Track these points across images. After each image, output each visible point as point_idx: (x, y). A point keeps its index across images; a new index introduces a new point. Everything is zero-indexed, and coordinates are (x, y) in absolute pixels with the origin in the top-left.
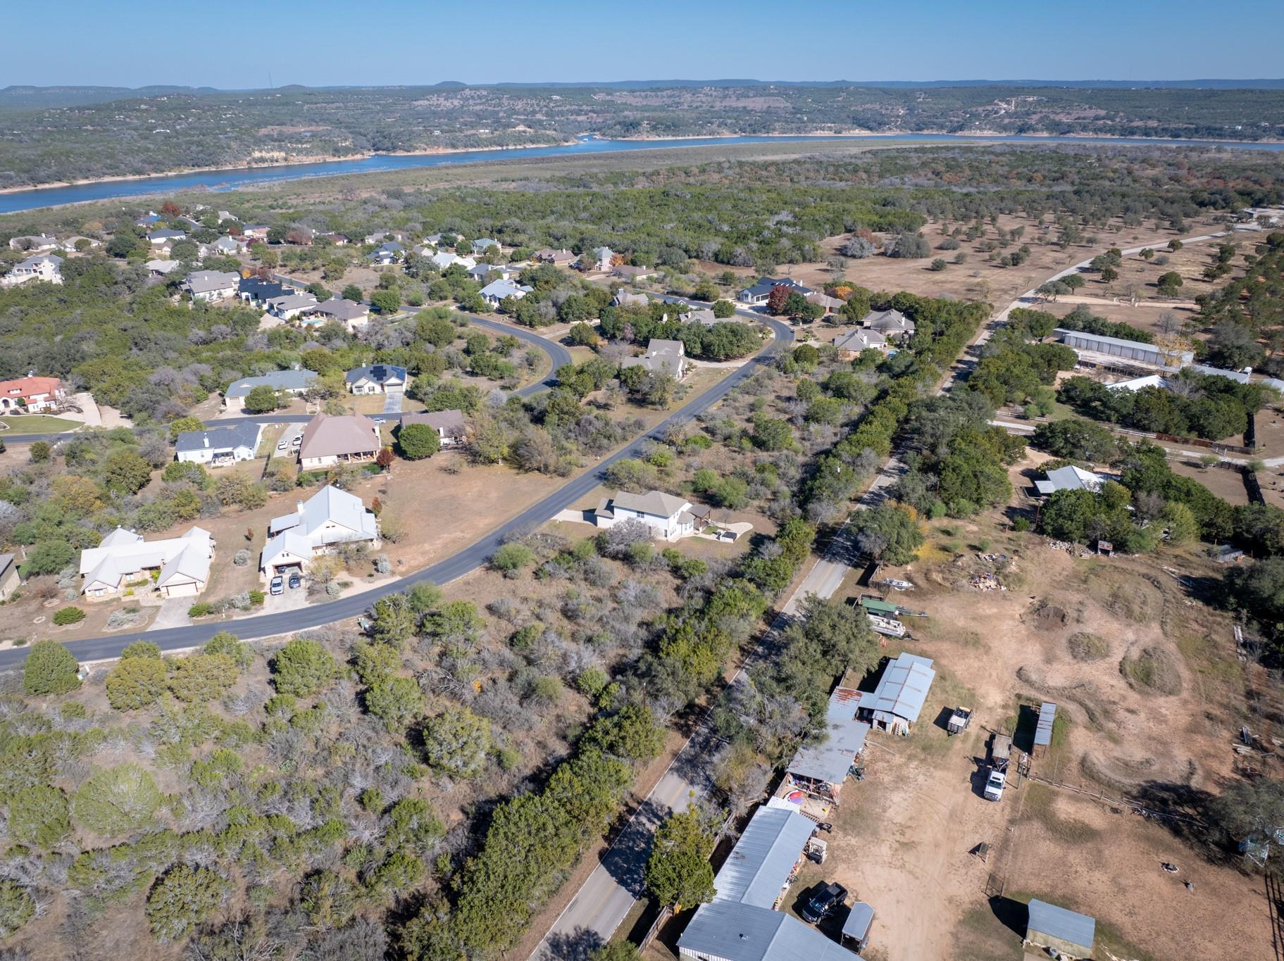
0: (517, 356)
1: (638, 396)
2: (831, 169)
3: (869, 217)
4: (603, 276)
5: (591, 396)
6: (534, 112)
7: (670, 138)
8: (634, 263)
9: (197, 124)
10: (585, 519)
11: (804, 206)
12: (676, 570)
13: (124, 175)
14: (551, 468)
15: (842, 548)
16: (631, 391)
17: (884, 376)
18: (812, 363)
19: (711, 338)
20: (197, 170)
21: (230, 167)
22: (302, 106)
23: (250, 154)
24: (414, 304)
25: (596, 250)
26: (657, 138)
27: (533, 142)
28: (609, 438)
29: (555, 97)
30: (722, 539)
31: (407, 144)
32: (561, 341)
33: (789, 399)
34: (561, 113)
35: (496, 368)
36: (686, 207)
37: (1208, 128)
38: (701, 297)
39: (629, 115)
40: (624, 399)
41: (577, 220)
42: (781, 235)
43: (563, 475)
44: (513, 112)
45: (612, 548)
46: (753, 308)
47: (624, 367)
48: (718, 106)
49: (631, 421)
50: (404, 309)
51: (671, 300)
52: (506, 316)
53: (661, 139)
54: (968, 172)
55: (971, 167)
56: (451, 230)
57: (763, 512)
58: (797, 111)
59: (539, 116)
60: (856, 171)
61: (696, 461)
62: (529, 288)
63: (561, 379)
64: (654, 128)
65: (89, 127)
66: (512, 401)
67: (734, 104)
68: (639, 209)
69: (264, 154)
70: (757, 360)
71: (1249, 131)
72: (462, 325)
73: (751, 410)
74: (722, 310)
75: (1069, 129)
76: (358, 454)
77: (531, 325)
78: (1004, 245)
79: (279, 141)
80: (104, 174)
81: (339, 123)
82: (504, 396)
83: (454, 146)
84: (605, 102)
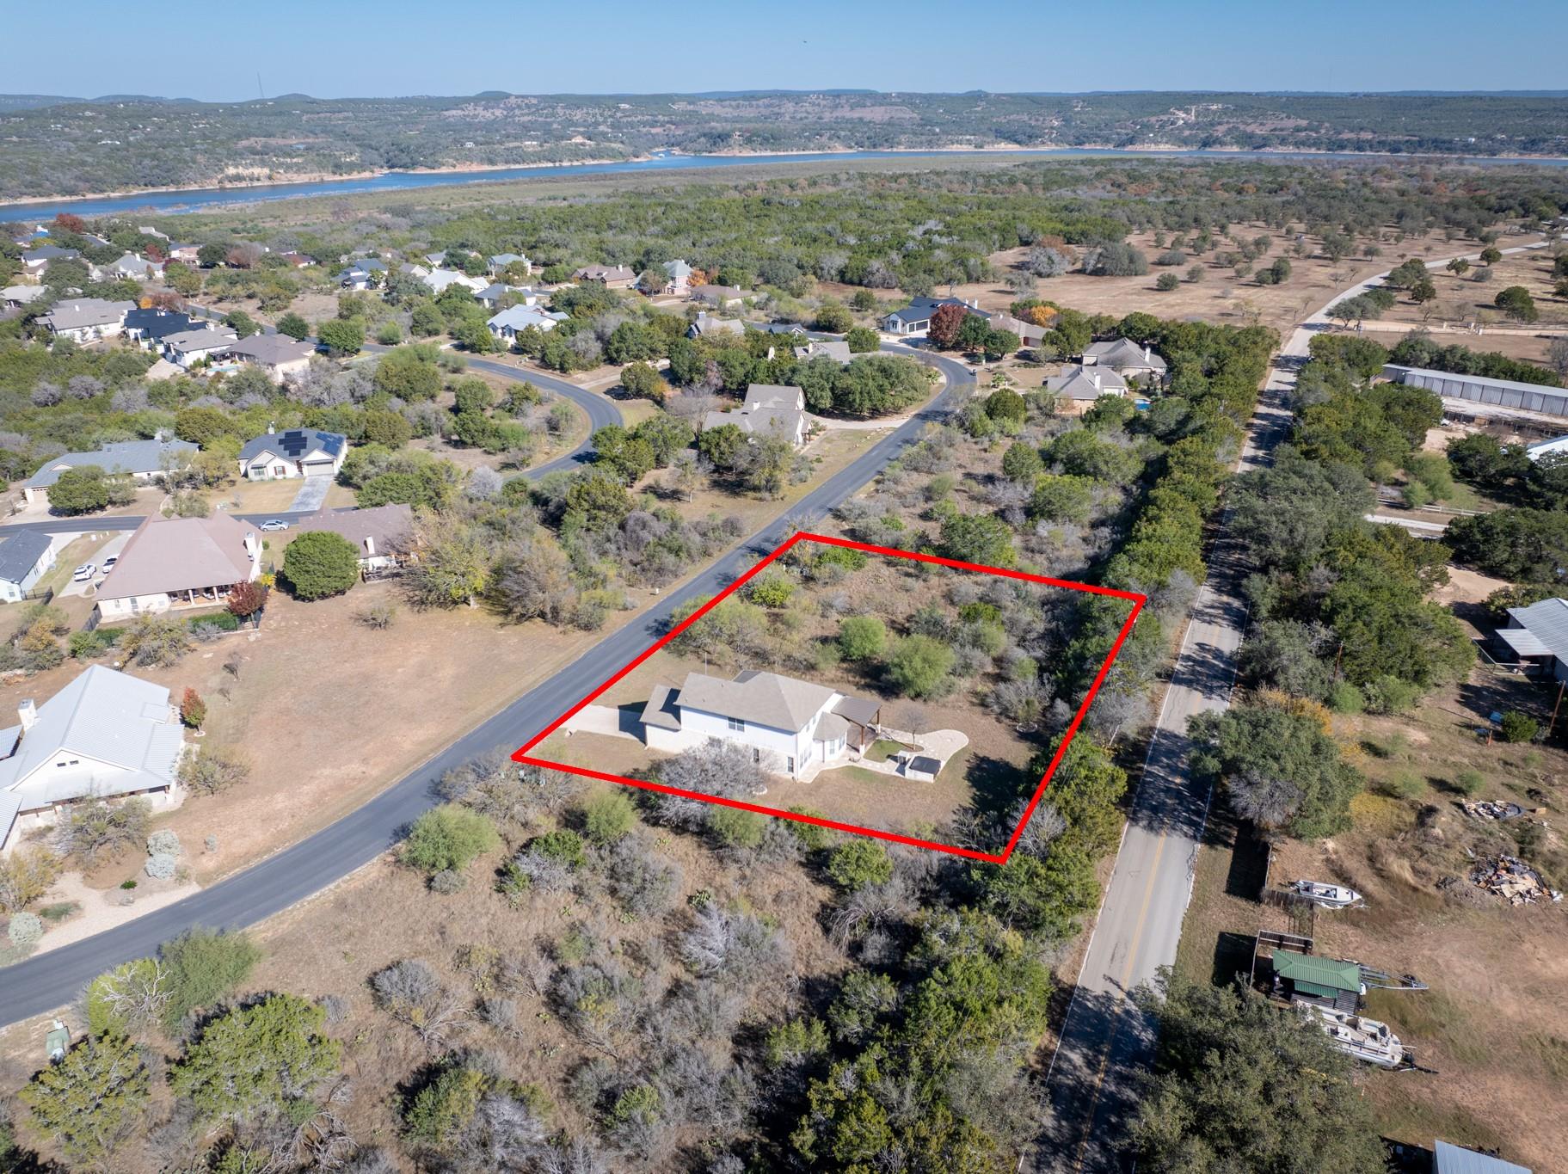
0: (535, 416)
1: (731, 477)
2: (981, 180)
3: (1052, 225)
4: (677, 302)
5: (650, 477)
6: (597, 124)
7: (769, 153)
8: (722, 282)
9: (157, 135)
10: (624, 726)
11: (957, 214)
12: (817, 863)
13: (50, 195)
14: (565, 615)
15: (1168, 791)
16: (718, 469)
17: (1140, 440)
18: (1016, 419)
19: (848, 381)
20: (151, 190)
21: (194, 187)
22: (300, 116)
23: (222, 170)
24: (387, 341)
25: (666, 265)
26: (752, 154)
27: (593, 157)
28: (677, 552)
29: (623, 106)
30: (910, 774)
31: (430, 159)
32: (607, 392)
33: (990, 479)
34: (631, 125)
35: (496, 433)
36: (795, 218)
37: (1435, 141)
38: (826, 326)
39: (717, 126)
40: (706, 482)
41: (643, 233)
42: (931, 246)
43: (587, 627)
44: (571, 123)
45: (675, 807)
46: (906, 341)
47: (706, 428)
48: (827, 116)
49: (719, 521)
50: (369, 348)
51: (778, 329)
52: (526, 357)
53: (758, 154)
54: (1157, 184)
55: (1160, 177)
56: (463, 246)
57: (983, 704)
58: (926, 122)
59: (602, 128)
60: (1012, 182)
61: (840, 595)
62: (563, 316)
63: (600, 450)
64: (749, 141)
65: (15, 139)
66: (511, 487)
67: (848, 115)
68: (729, 221)
69: (241, 170)
70: (924, 417)
71: (1485, 144)
72: (456, 371)
73: (928, 499)
74: (859, 342)
75: (1264, 143)
76: (208, 590)
77: (563, 369)
78: (1250, 257)
79: (260, 155)
80: (22, 194)
81: (344, 136)
82: (499, 480)
83: (491, 162)
84: (685, 113)
